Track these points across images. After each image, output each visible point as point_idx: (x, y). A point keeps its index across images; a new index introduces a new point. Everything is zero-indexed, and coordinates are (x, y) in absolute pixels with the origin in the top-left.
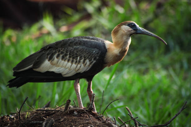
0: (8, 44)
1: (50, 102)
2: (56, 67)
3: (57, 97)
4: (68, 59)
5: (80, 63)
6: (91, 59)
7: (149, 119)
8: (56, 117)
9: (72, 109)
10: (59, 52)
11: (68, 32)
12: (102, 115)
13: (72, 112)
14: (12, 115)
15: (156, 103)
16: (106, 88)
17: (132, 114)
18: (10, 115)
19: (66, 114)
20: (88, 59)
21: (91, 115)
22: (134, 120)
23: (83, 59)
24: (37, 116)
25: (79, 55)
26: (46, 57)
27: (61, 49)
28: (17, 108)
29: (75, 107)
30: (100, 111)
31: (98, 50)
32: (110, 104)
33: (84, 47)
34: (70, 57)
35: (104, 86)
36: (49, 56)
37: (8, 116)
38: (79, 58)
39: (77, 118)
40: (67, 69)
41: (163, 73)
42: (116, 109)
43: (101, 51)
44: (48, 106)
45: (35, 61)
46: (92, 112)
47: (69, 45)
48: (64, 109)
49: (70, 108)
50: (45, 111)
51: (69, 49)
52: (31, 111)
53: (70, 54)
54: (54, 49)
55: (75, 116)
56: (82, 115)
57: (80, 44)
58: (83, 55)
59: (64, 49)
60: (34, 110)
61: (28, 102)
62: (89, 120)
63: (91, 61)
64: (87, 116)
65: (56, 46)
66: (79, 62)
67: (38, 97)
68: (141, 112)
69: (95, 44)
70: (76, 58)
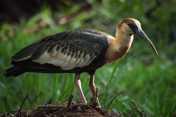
0: (5, 39)
1: (52, 98)
2: (55, 60)
3: (58, 92)
4: (68, 52)
5: (80, 58)
6: (91, 54)
7: (156, 112)
8: (59, 114)
9: (75, 105)
10: (59, 44)
11: (68, 25)
12: (107, 110)
13: (75, 108)
14: (13, 114)
15: (162, 95)
16: (110, 81)
17: (137, 107)
18: (10, 114)
19: (69, 110)
20: (89, 54)
21: (95, 110)
22: (141, 113)
23: (84, 54)
24: (39, 114)
25: (80, 49)
26: (45, 49)
27: (62, 42)
28: (18, 106)
29: (78, 102)
30: (104, 105)
31: (100, 45)
32: (114, 98)
33: (85, 41)
34: (70, 50)
35: (107, 80)
36: (48, 48)
37: (8, 114)
38: (79, 52)
39: (81, 114)
40: (67, 63)
41: (169, 63)
42: (121, 103)
43: (102, 46)
44: (50, 102)
45: (34, 51)
46: (96, 107)
47: (70, 38)
48: (67, 105)
49: (73, 103)
50: (47, 107)
51: (70, 42)
52: (33, 108)
53: (70, 48)
54: (54, 41)
55: (79, 111)
56: (86, 111)
57: (81, 37)
58: (84, 50)
59: (64, 42)
60: (36, 108)
61: (28, 99)
62: (93, 115)
63: (92, 56)
64: (91, 111)
65: (56, 38)
66: (80, 56)
67: (38, 93)
68: (148, 105)
69: (97, 38)
70: (76, 52)
